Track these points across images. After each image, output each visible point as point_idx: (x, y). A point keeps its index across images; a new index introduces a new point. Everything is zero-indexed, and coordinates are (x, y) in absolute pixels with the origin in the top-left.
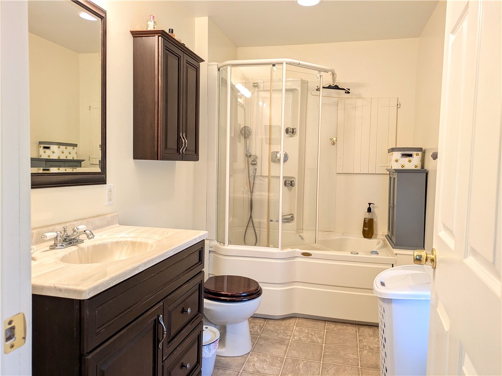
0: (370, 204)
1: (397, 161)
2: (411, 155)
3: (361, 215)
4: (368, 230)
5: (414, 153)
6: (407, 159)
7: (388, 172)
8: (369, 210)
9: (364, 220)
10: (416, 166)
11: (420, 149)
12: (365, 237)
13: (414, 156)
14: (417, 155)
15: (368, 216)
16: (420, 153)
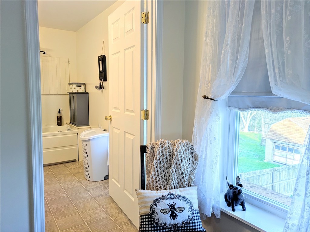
0: (59, 109)
1: (75, 89)
2: (81, 86)
3: (56, 115)
4: (60, 122)
5: (82, 85)
6: (79, 88)
7: (69, 94)
8: (59, 112)
9: (58, 117)
10: (83, 91)
11: (84, 84)
12: (58, 125)
13: (82, 86)
14: (83, 86)
15: (59, 115)
16: (84, 85)
